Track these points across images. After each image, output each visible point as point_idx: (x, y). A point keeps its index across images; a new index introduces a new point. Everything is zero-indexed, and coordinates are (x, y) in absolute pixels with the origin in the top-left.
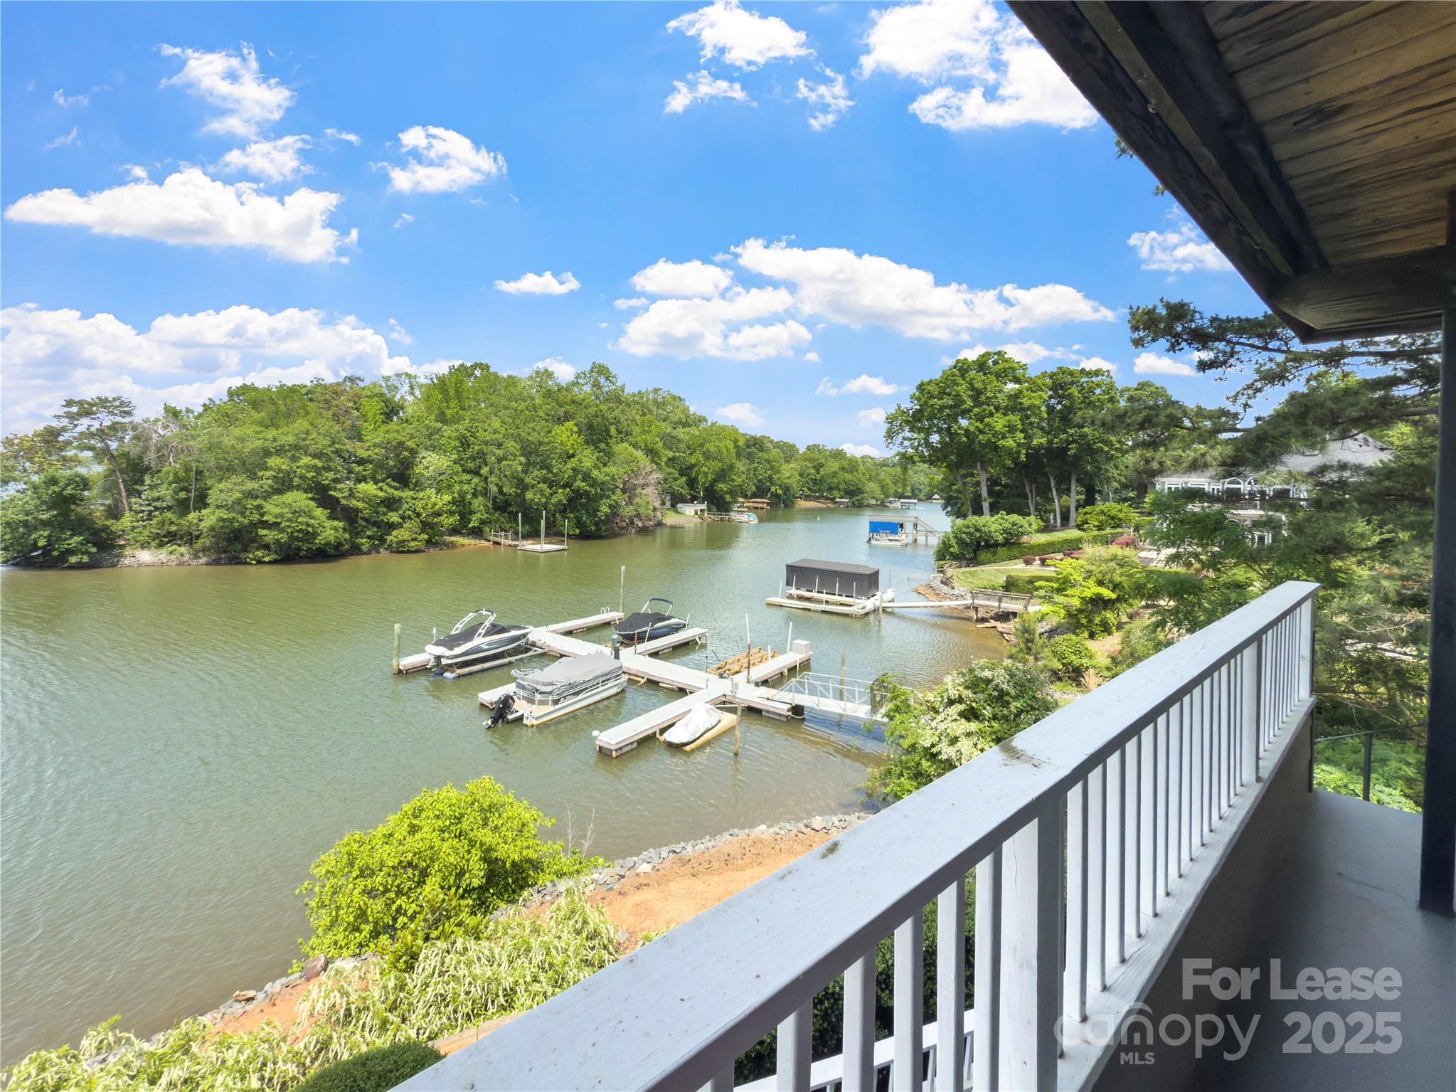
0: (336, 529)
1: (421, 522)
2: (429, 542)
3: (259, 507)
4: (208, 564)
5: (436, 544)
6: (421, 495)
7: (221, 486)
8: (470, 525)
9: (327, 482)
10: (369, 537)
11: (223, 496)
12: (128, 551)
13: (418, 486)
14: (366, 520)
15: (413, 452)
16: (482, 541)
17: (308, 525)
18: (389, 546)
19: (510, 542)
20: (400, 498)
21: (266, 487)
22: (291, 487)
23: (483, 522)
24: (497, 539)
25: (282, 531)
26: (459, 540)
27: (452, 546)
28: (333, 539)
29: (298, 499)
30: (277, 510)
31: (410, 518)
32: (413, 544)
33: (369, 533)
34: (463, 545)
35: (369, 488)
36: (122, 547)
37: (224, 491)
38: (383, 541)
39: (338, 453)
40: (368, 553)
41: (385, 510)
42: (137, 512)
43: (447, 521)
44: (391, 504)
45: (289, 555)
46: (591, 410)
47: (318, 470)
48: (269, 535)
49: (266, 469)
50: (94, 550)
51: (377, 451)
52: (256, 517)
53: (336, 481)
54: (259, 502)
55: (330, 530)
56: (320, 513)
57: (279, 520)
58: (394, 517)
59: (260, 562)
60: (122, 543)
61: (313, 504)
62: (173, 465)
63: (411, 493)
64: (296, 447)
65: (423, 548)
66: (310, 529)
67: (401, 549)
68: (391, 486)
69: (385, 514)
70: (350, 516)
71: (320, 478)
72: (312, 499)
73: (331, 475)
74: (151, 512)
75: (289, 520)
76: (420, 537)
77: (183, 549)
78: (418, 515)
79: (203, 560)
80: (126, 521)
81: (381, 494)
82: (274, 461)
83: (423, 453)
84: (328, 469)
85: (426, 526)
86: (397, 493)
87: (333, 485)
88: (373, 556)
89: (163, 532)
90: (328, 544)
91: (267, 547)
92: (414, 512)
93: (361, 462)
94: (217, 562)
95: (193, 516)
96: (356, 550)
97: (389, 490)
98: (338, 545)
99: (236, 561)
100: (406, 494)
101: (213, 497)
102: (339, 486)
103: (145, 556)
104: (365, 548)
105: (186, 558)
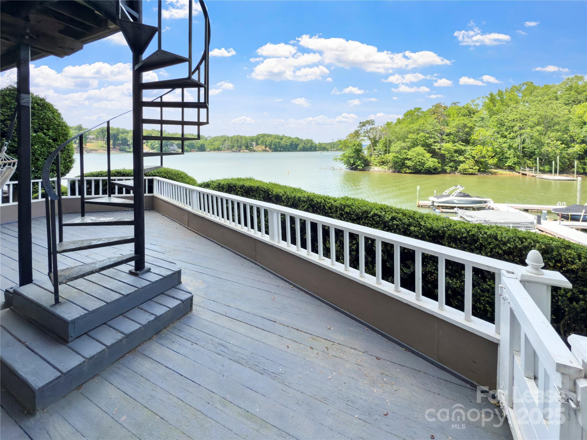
0: (434, 162)
1: (476, 161)
2: (479, 171)
3: (406, 153)
4: (392, 172)
5: (484, 172)
6: (475, 148)
7: (394, 145)
8: (506, 165)
9: (431, 143)
10: (451, 167)
11: (394, 149)
12: (372, 167)
13: (474, 144)
14: (449, 159)
15: (471, 128)
16: (514, 173)
17: (422, 159)
18: (460, 171)
19: (533, 174)
20: (465, 150)
21: (408, 145)
22: (417, 145)
23: (515, 164)
24: (524, 172)
25: (413, 161)
26: (500, 171)
27: (495, 174)
28: (432, 166)
29: (420, 149)
30: (412, 154)
31: (469, 159)
32: (470, 170)
33: (451, 165)
34: (501, 174)
35: (449, 145)
36: (371, 165)
37: (395, 147)
38: (457, 169)
39: (436, 131)
40: (450, 173)
41: (458, 155)
42: (375, 155)
43: (491, 161)
44: (460, 152)
45: (417, 171)
47: (427, 138)
48: (409, 163)
49: (408, 138)
50: (363, 165)
51: (453, 129)
52: (405, 156)
53: (435, 142)
54: (406, 151)
55: (431, 162)
56: (428, 155)
57: (411, 157)
58: (461, 158)
59: (405, 173)
60: (371, 164)
61: (425, 151)
62: (383, 139)
63: (470, 147)
64: (419, 130)
65: (477, 173)
66: (423, 161)
67: (465, 173)
68: (461, 145)
69: (457, 157)
71: (427, 141)
72: (425, 149)
73: (432, 140)
74: (378, 155)
75: (416, 157)
76: (474, 168)
77: (386, 167)
78: (474, 157)
79: (391, 171)
80: (372, 158)
81: (455, 148)
82: (410, 136)
83: (477, 129)
84: (431, 138)
85: (477, 162)
86: (463, 148)
87: (433, 144)
88: (452, 174)
89: (381, 161)
90: (430, 168)
91: (408, 167)
92: (471, 156)
93: (449, 135)
94: (394, 172)
95: (387, 155)
96: (444, 172)
97: (459, 146)
98: (435, 169)
99: (399, 172)
100: (469, 148)
101: (392, 149)
102: (436, 144)
103: (376, 169)
104: (448, 171)
105: (387, 170)
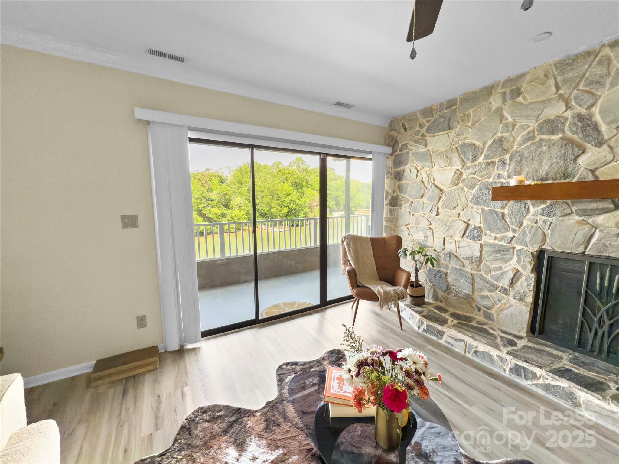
46: (295, 176)
70: (210, 220)
